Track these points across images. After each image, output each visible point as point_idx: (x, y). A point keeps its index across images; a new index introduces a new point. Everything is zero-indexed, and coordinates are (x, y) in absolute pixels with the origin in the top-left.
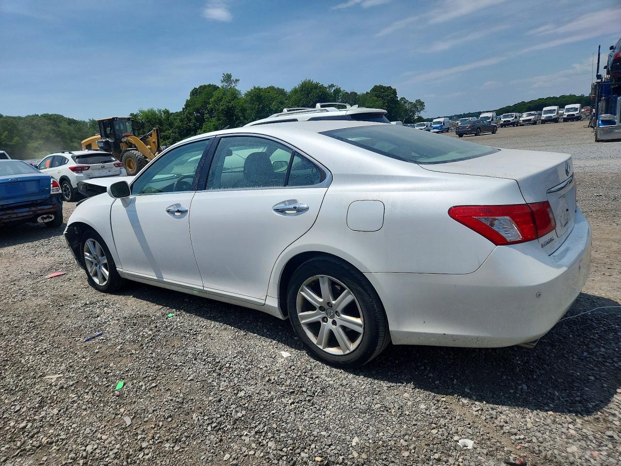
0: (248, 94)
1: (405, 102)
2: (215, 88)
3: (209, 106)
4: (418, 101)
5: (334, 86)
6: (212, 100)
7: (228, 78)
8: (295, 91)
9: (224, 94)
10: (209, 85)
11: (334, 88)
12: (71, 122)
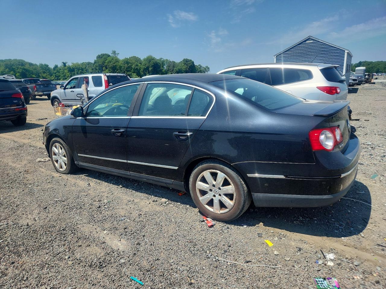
0: (123, 61)
1: (201, 67)
2: (109, 56)
3: (105, 64)
4: (207, 67)
6: (107, 61)
7: (114, 52)
8: (145, 60)
9: (113, 59)
10: (106, 54)
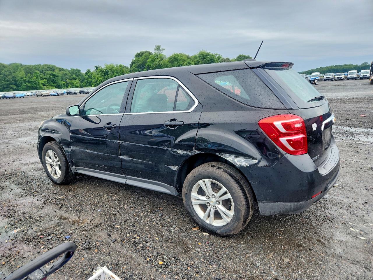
5: (218, 55)
11: (218, 56)
12: (61, 70)
